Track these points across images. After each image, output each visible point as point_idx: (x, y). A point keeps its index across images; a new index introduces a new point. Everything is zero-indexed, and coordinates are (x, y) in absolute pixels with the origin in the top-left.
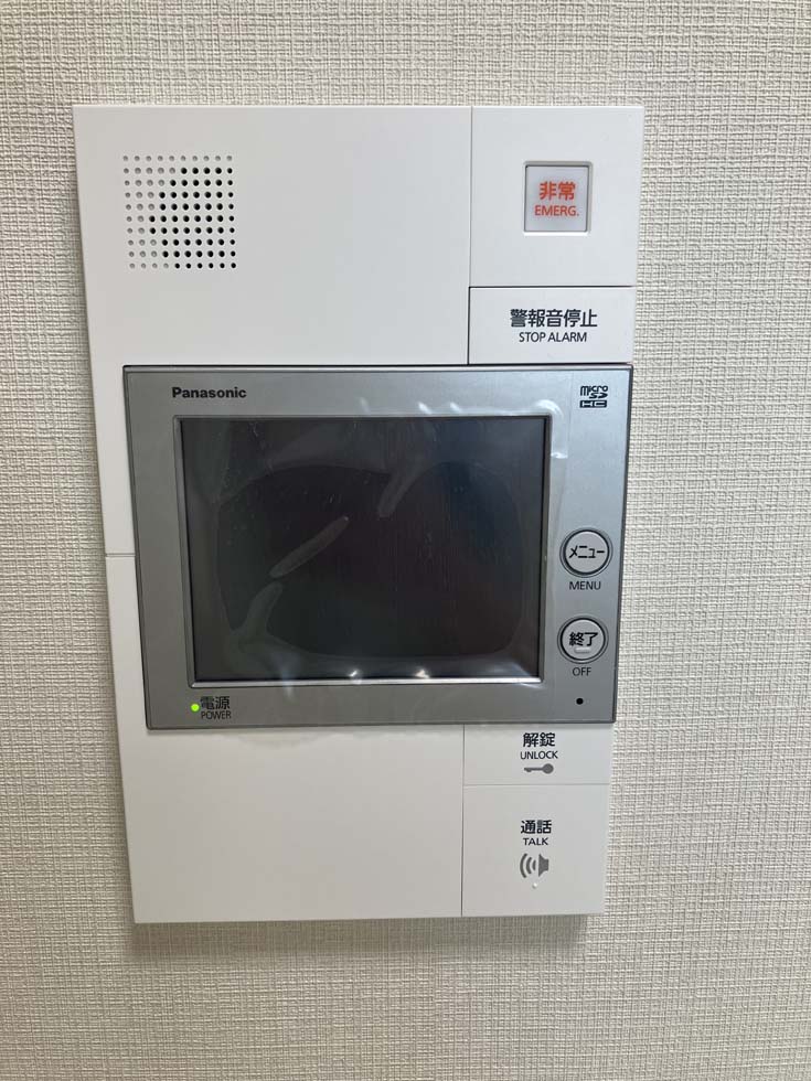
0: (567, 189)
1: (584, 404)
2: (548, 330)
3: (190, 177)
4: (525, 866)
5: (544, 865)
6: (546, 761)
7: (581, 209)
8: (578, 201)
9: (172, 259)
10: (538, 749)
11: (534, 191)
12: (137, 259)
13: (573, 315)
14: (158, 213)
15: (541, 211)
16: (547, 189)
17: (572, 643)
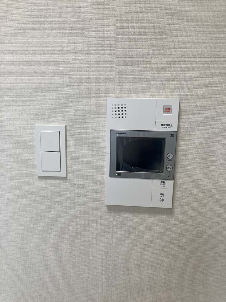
0: (169, 109)
1: (170, 136)
2: (166, 127)
3: (121, 107)
4: (160, 200)
5: (163, 200)
6: (164, 185)
7: (171, 111)
8: (170, 110)
9: (118, 117)
10: (163, 183)
11: (165, 109)
12: (113, 117)
13: (169, 125)
14: (116, 111)
15: (165, 112)
16: (166, 109)
17: (168, 168)
